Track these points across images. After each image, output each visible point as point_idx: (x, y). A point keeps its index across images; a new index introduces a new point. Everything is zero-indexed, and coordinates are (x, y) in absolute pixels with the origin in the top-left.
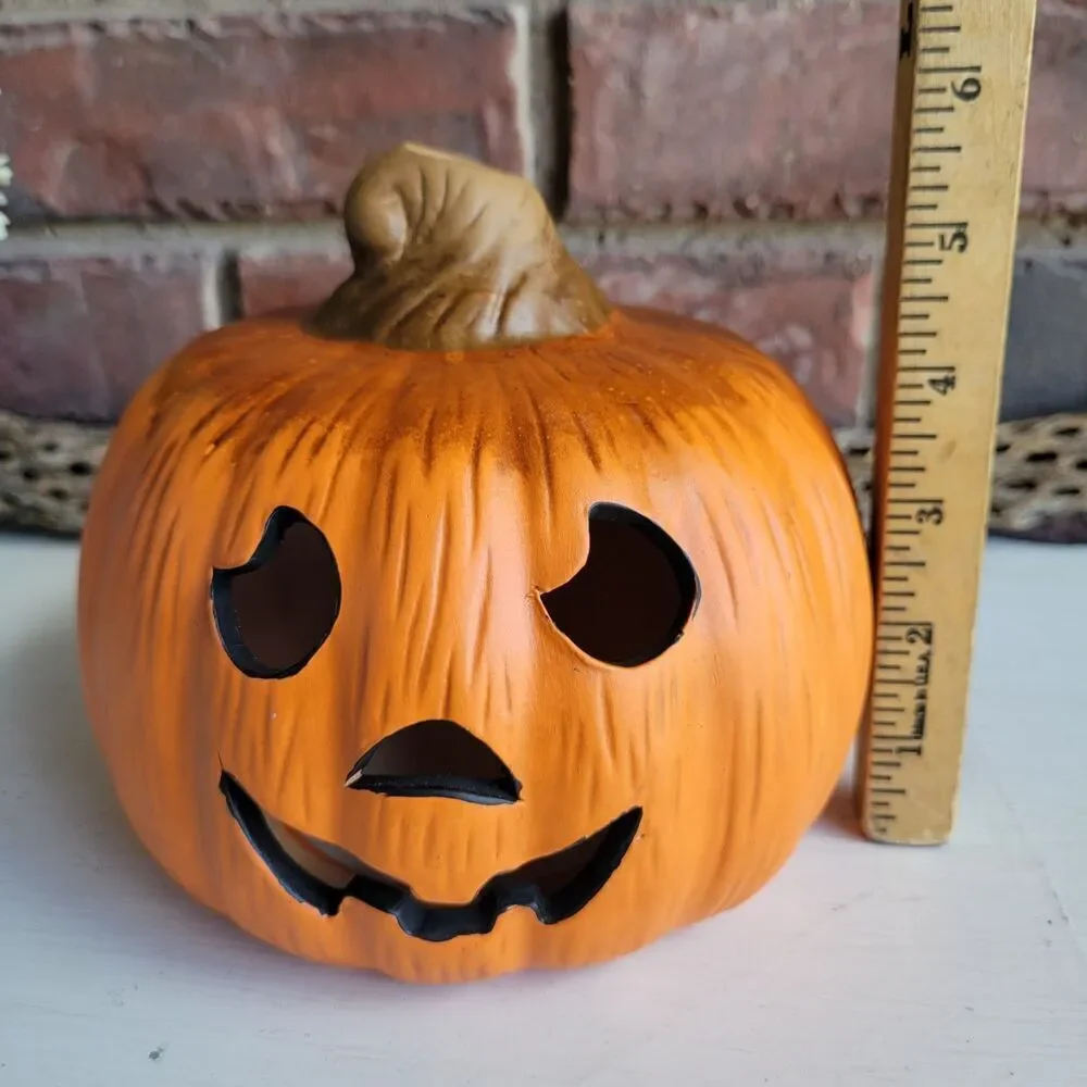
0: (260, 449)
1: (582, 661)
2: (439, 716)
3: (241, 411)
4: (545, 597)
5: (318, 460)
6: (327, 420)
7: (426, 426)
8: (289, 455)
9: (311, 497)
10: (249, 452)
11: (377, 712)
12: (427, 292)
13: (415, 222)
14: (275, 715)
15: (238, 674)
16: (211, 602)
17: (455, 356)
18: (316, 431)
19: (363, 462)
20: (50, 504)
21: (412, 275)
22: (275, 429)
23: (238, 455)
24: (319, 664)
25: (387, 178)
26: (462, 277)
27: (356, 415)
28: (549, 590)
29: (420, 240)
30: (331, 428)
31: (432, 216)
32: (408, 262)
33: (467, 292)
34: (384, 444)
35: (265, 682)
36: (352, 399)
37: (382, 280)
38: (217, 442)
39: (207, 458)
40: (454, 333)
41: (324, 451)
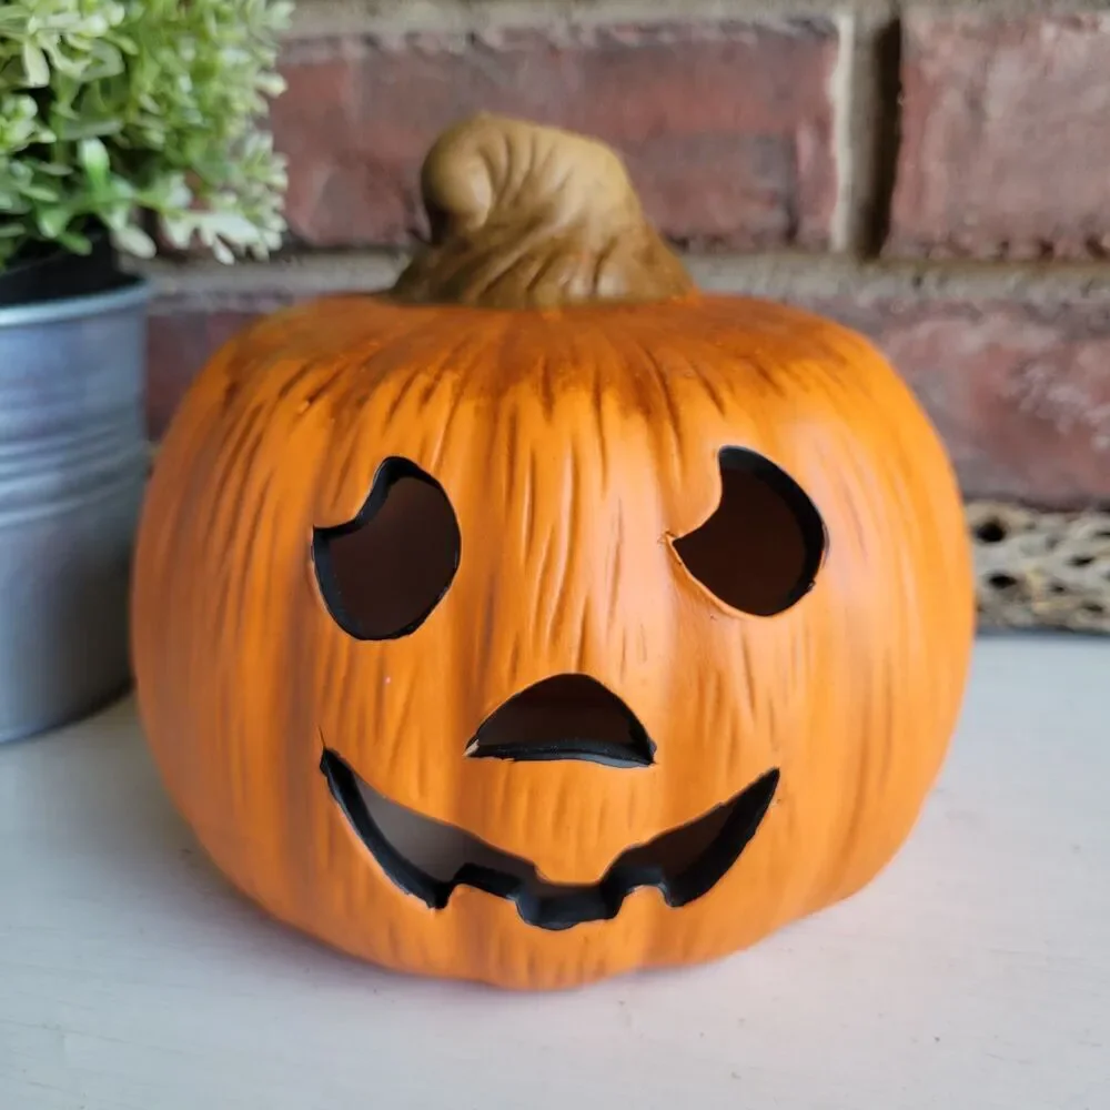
0: (361, 403)
1: (719, 609)
2: (572, 670)
3: (335, 368)
4: (677, 543)
5: (429, 408)
6: (433, 370)
7: (540, 373)
8: (395, 406)
9: (424, 448)
10: (347, 407)
11: (504, 667)
12: (515, 255)
13: (500, 187)
14: (388, 680)
15: (345, 638)
16: (312, 565)
17: (553, 314)
18: (422, 381)
19: (477, 410)
21: (497, 238)
22: (375, 383)
23: (336, 410)
24: (440, 619)
25: (469, 143)
26: (553, 240)
27: (464, 365)
28: (681, 535)
29: (505, 204)
30: (438, 378)
31: (518, 179)
32: (492, 226)
33: (556, 254)
34: (497, 391)
35: (377, 645)
36: (456, 351)
37: (464, 245)
38: (312, 399)
39: (299, 416)
40: (548, 294)
41: (434, 398)
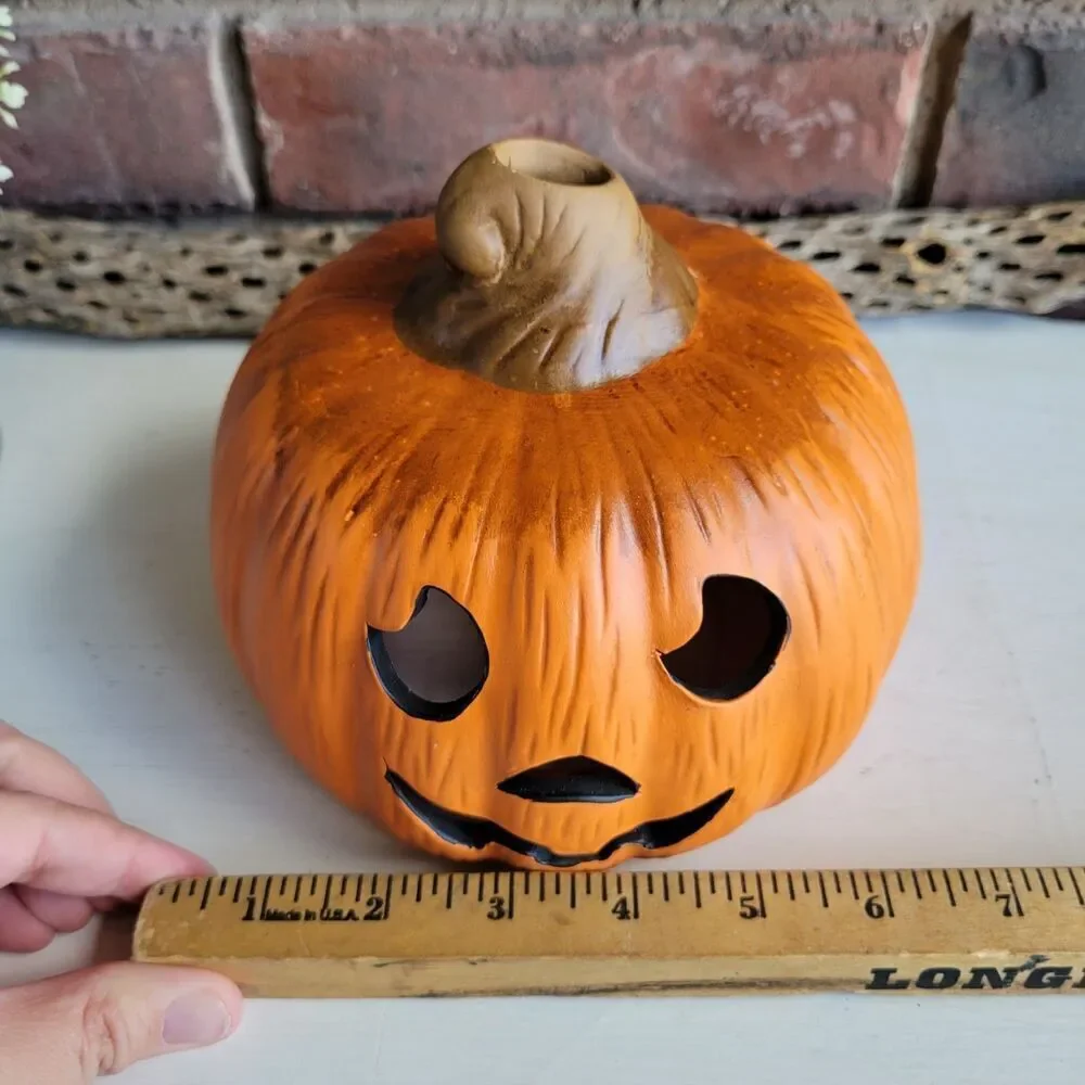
0: (401, 523)
1: (695, 705)
2: (577, 752)
3: (373, 476)
4: (664, 657)
5: (458, 545)
6: (460, 499)
7: (554, 510)
8: (429, 538)
9: (456, 580)
10: (393, 521)
11: (526, 751)
12: (530, 326)
13: (514, 247)
14: (436, 745)
15: (400, 714)
16: (369, 654)
17: (564, 400)
18: (452, 512)
19: (500, 548)
20: (90, 314)
22: (412, 504)
23: (378, 526)
24: (473, 713)
25: (483, 206)
26: (564, 309)
27: (487, 494)
28: (666, 652)
29: (519, 266)
30: (465, 509)
31: (530, 244)
32: (507, 288)
33: (569, 327)
34: (517, 528)
35: (427, 723)
36: (478, 471)
38: (357, 509)
39: (347, 525)
40: (561, 373)
41: (462, 535)
